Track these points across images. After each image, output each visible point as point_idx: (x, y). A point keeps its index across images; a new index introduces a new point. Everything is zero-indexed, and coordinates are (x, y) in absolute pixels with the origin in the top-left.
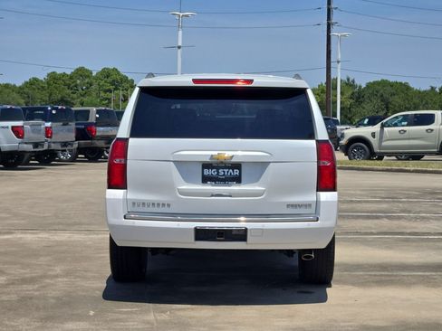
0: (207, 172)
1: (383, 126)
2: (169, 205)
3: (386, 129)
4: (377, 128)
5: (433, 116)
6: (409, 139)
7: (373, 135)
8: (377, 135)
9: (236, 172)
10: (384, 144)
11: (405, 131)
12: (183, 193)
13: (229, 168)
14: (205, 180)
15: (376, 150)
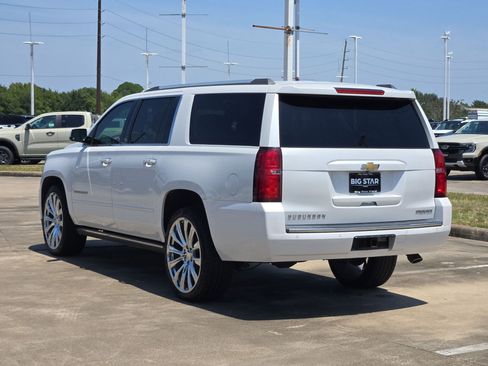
0: (353, 182)
1: (28, 127)
2: (324, 216)
3: (31, 131)
4: (21, 130)
5: (82, 118)
6: (58, 142)
7: (18, 137)
8: (22, 138)
9: (377, 181)
10: (30, 147)
11: (53, 133)
12: (337, 203)
13: (370, 177)
14: (353, 189)
15: (21, 153)
